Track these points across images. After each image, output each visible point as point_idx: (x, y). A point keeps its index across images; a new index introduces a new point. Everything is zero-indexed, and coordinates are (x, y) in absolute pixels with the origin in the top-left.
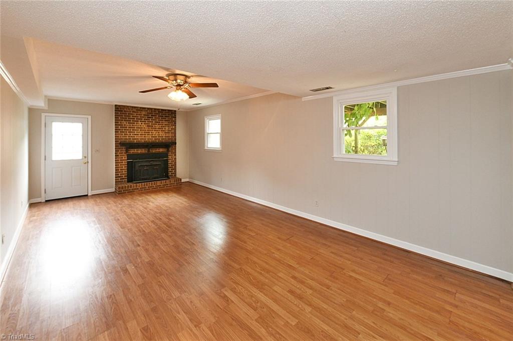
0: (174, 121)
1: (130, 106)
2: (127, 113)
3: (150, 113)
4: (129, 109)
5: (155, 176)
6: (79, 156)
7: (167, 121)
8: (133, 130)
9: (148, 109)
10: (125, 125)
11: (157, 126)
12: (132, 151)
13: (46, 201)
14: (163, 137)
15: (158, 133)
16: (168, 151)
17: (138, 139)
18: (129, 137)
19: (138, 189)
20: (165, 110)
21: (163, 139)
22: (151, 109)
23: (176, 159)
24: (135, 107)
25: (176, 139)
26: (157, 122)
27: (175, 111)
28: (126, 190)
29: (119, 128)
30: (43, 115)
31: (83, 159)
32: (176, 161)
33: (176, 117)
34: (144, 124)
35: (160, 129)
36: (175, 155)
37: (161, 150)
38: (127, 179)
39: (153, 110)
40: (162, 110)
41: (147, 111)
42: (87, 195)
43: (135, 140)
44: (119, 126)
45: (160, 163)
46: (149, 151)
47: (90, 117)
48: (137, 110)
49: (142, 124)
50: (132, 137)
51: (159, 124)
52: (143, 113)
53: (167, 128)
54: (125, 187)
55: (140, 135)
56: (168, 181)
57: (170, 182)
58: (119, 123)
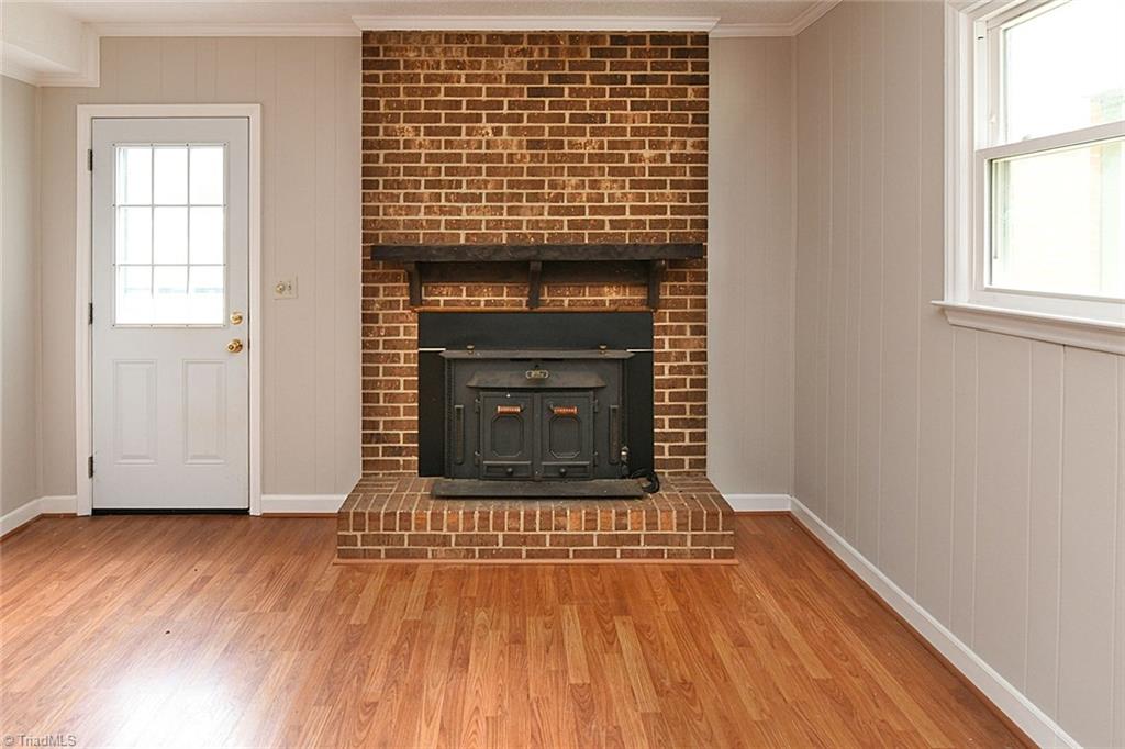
0: (692, 106)
1: (438, 34)
2: (422, 73)
3: (544, 66)
4: (430, 51)
5: (567, 459)
6: (209, 309)
7: (649, 106)
8: (449, 171)
9: (535, 38)
10: (407, 144)
11: (588, 144)
12: (444, 298)
13: (96, 512)
14: (622, 210)
15: (594, 184)
16: (653, 302)
17: (477, 224)
18: (429, 210)
19: (445, 541)
20: (637, 38)
21: (625, 224)
22: (552, 38)
23: (702, 356)
24: (461, 37)
25: (705, 224)
26: (588, 119)
27: (702, 38)
28: (380, 540)
29: (381, 163)
30: (84, 113)
31: (225, 326)
32: (702, 371)
33: (705, 80)
34: (513, 132)
35: (601, 158)
36: (702, 331)
37: (611, 296)
38: (421, 453)
39: (564, 44)
40: (619, 38)
41: (530, 53)
42: (245, 512)
43: (463, 233)
44: (382, 153)
45: (592, 382)
46: (534, 300)
47: (255, 112)
48: (470, 52)
49: (498, 132)
50: (442, 211)
51: (594, 133)
52: (508, 65)
53: (647, 153)
54: (374, 517)
55: (490, 198)
56: (634, 516)
57: (652, 525)
58: (381, 137)
